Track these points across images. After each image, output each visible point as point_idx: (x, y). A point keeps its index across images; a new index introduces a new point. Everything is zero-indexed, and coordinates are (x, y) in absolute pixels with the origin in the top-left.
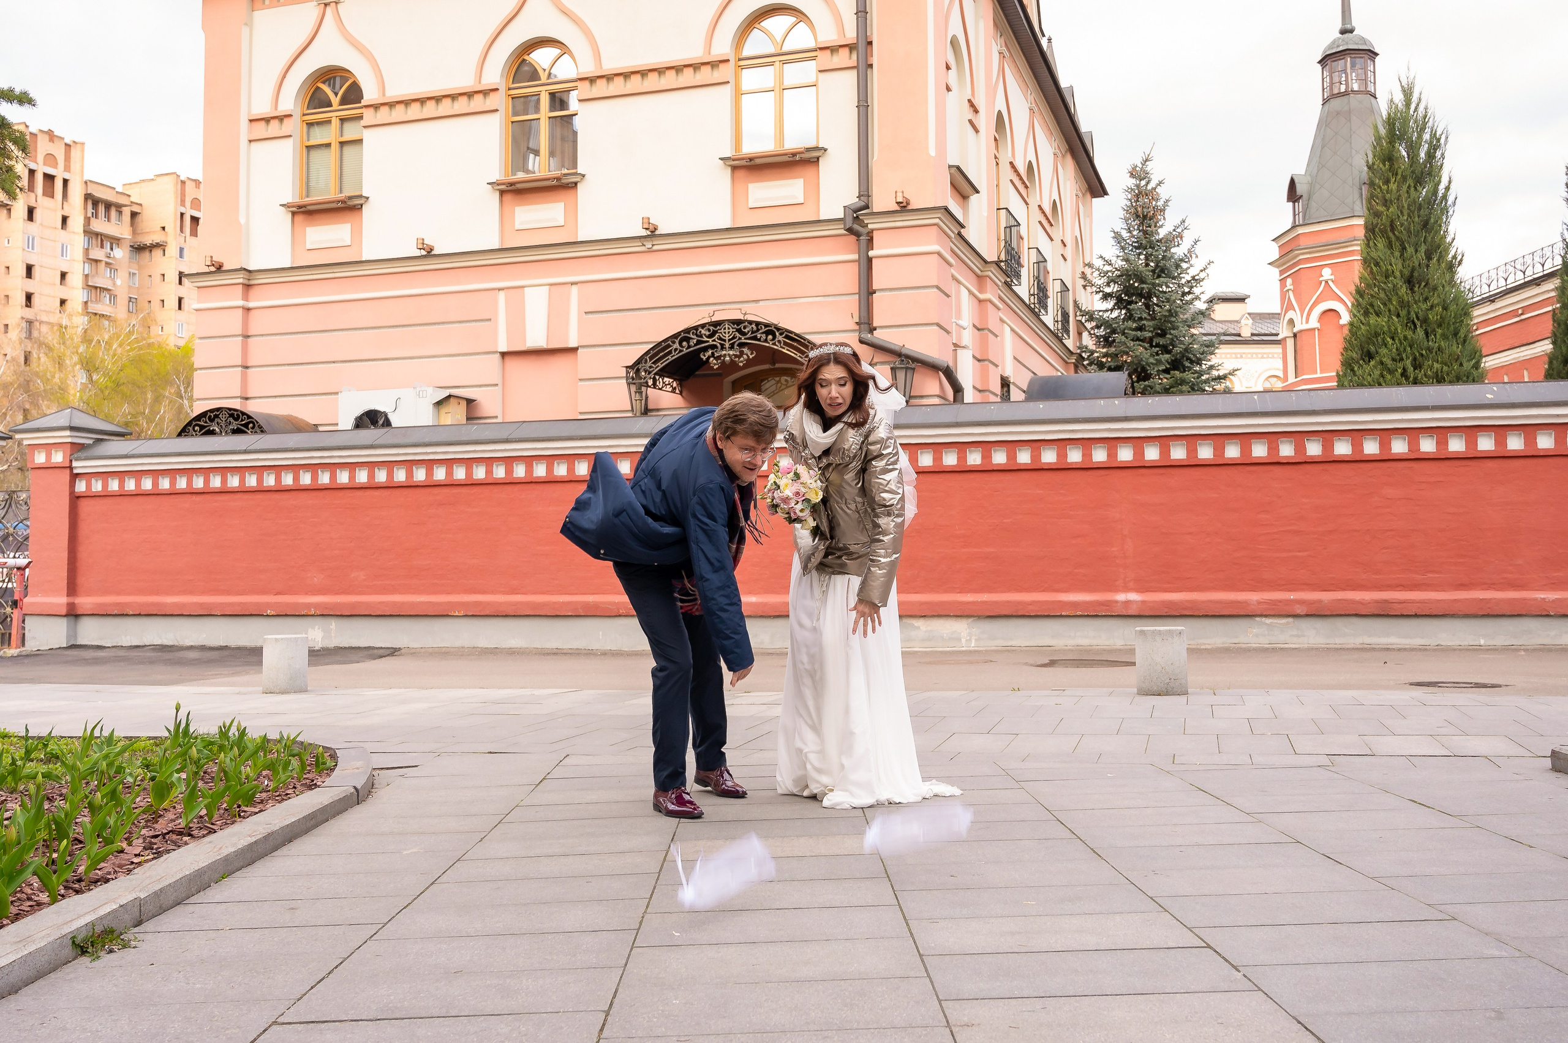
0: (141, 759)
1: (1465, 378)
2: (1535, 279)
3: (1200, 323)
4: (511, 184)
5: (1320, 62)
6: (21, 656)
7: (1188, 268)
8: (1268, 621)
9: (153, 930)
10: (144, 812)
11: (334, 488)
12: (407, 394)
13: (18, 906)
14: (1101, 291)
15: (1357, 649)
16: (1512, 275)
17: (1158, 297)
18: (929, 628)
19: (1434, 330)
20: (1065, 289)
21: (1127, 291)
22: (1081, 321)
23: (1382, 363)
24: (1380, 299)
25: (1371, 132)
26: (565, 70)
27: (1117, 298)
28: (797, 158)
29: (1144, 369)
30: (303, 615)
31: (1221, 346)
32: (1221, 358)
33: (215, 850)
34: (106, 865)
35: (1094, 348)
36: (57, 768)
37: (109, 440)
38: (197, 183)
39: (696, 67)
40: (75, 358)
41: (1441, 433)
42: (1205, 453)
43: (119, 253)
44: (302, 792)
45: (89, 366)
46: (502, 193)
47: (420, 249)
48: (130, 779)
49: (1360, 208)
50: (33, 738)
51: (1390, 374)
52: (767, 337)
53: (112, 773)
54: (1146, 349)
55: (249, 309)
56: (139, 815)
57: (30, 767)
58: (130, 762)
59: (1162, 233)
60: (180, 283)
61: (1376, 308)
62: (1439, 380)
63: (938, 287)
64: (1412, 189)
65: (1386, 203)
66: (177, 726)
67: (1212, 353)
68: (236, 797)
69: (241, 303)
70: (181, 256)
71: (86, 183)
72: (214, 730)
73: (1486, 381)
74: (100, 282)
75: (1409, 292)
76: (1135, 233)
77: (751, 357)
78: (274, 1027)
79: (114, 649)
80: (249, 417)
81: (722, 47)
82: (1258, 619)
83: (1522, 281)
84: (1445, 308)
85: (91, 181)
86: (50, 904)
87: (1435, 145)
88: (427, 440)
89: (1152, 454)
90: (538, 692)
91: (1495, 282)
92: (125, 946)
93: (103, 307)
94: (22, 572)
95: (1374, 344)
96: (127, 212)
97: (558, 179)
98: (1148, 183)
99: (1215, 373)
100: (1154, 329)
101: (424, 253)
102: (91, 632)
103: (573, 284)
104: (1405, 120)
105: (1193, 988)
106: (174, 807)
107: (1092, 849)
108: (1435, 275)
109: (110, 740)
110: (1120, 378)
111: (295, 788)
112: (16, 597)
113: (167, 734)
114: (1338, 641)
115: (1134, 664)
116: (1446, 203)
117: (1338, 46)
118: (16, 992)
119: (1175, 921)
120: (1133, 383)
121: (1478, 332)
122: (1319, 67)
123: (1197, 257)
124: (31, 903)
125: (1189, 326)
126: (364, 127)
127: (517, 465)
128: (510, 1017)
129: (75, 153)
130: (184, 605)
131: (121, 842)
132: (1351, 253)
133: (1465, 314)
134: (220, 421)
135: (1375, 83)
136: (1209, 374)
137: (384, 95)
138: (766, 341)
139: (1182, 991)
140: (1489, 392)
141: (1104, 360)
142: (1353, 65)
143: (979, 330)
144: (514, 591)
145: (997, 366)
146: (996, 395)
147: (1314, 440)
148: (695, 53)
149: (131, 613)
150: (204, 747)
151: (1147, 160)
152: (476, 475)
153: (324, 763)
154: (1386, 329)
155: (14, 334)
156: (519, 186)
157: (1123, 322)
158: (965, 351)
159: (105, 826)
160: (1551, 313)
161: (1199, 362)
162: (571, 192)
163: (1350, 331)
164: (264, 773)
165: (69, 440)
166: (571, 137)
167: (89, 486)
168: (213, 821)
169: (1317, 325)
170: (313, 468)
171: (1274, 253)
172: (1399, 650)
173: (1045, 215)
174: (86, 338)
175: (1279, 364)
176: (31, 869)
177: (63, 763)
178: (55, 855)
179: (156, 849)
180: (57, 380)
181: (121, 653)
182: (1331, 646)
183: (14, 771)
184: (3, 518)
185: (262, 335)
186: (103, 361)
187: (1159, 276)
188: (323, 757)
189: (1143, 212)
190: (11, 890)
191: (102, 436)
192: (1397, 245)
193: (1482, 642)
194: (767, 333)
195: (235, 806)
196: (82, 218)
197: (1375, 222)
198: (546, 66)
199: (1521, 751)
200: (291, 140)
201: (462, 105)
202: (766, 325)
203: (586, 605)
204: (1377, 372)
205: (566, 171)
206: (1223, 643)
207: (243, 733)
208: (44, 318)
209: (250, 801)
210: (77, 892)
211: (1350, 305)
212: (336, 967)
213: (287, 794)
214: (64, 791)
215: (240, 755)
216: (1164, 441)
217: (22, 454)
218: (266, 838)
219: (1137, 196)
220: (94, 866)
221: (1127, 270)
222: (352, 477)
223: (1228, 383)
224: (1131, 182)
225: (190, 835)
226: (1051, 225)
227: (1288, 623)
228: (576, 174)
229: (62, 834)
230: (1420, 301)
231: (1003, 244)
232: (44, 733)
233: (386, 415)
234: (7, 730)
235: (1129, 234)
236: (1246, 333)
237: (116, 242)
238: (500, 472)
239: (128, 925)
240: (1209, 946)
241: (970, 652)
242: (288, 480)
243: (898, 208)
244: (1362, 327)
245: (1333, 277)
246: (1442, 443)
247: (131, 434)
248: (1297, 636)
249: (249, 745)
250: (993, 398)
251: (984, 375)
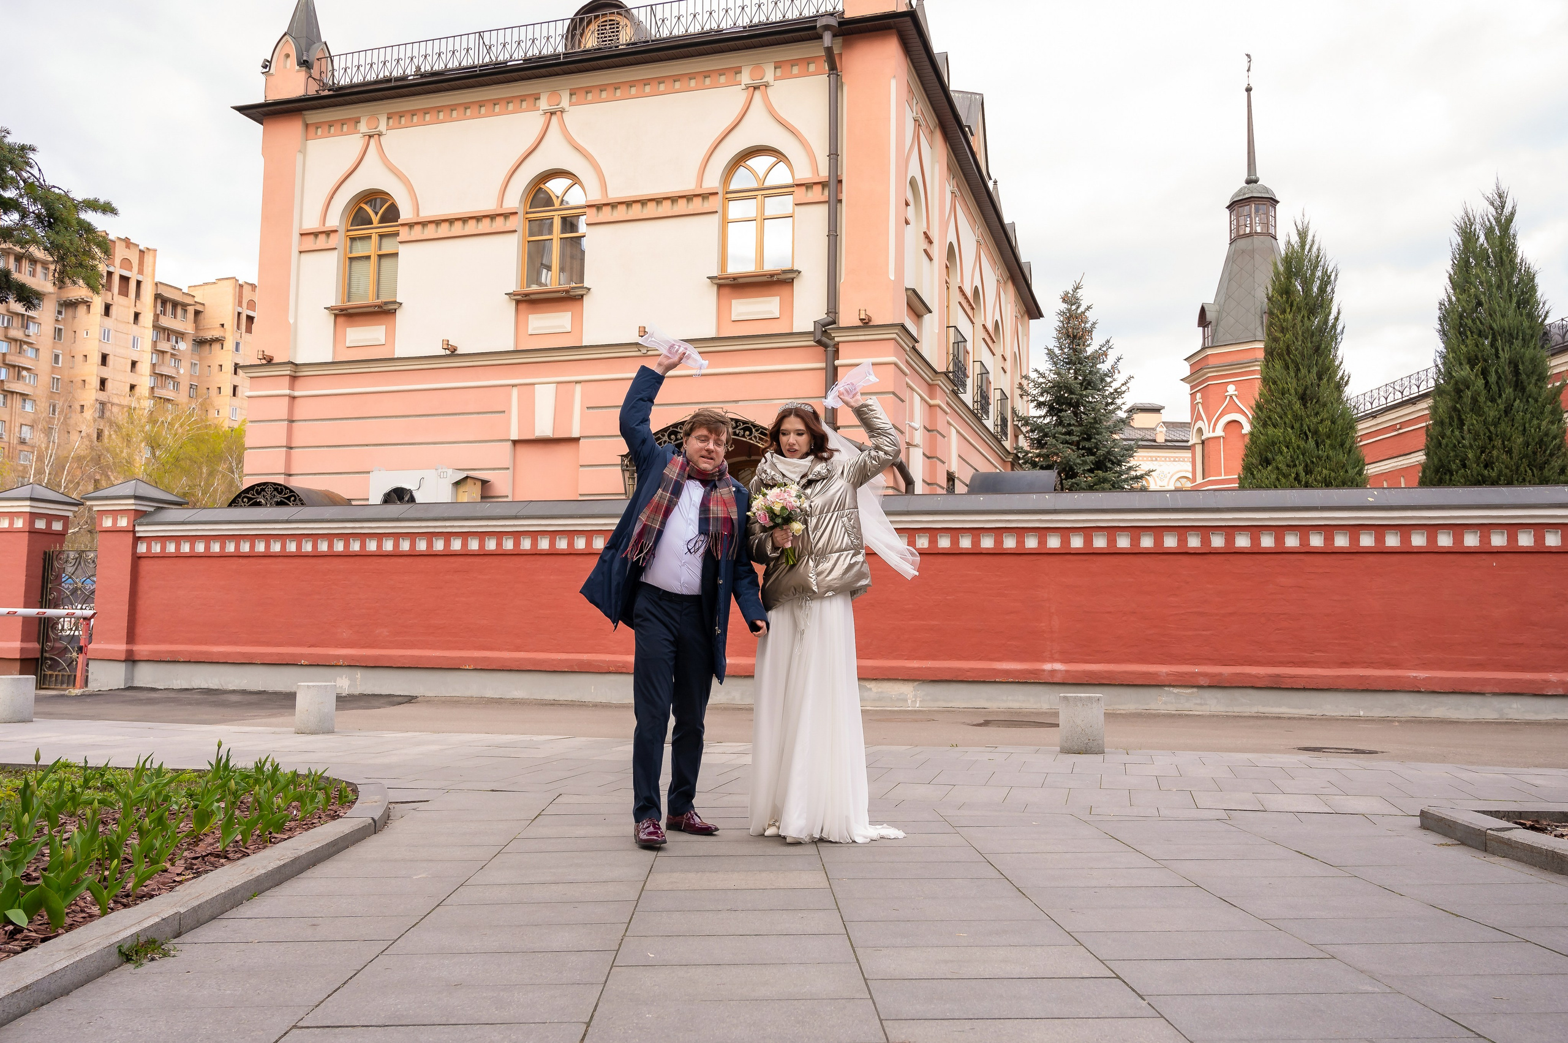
0: (186, 789)
1: (1349, 484)
2: (1411, 399)
3: (1121, 430)
4: (526, 295)
5: (1228, 207)
6: (84, 695)
7: (1111, 382)
8: (1176, 690)
9: (190, 941)
10: (187, 836)
11: (364, 555)
12: (430, 475)
13: (72, 917)
14: (1035, 400)
15: (1253, 717)
16: (1392, 395)
17: (1084, 407)
18: (880, 690)
19: (1324, 441)
20: (1004, 397)
21: (1058, 400)
22: (1017, 425)
23: (1278, 468)
24: (1277, 413)
25: (1271, 268)
26: (576, 197)
27: (1049, 406)
28: (775, 278)
29: (1071, 469)
30: (333, 666)
31: (1139, 450)
32: (1139, 460)
33: (248, 871)
34: (151, 882)
35: (1028, 449)
36: (112, 796)
37: (168, 508)
38: (253, 286)
39: (689, 198)
40: (141, 435)
41: (1328, 530)
42: (1123, 542)
43: (182, 346)
44: (326, 822)
45: (154, 444)
46: (518, 302)
47: (445, 349)
48: (175, 807)
49: (1260, 334)
50: (91, 768)
51: (1285, 478)
52: (744, 432)
53: (160, 800)
54: (1074, 451)
55: (294, 398)
56: (182, 838)
57: (88, 794)
58: (176, 792)
59: (1089, 351)
60: (235, 373)
61: (1274, 421)
62: (1327, 484)
63: (894, 393)
64: (1306, 319)
65: (1283, 330)
66: (219, 761)
67: (1131, 456)
68: (268, 825)
69: (287, 392)
70: (237, 349)
71: (156, 284)
72: (251, 765)
73: (1368, 486)
74: (165, 371)
75: (1302, 407)
76: (1066, 350)
77: (730, 449)
78: (294, 1030)
79: (166, 692)
80: (291, 491)
81: (712, 181)
82: (1166, 688)
83: (1401, 400)
84: (1333, 422)
85: (161, 283)
86: (100, 916)
87: (1326, 281)
88: (446, 515)
89: (1077, 542)
90: (536, 738)
91: (1377, 400)
92: (166, 954)
93: (168, 393)
94: (88, 622)
95: (1271, 452)
96: (191, 310)
97: (567, 291)
98: (1078, 308)
99: (1133, 473)
100: (1081, 434)
101: (448, 352)
102: (147, 676)
103: (577, 382)
104: (1300, 260)
105: (1103, 1014)
106: (213, 833)
107: (1018, 888)
108: (1325, 393)
109: (159, 772)
110: (1051, 476)
111: (320, 818)
112: (82, 644)
113: (209, 768)
114: (1237, 709)
115: (1057, 725)
116: (1335, 332)
117: (1244, 194)
118: (68, 994)
119: (1089, 954)
120: (1062, 480)
121: (1361, 444)
122: (1227, 212)
123: (1119, 372)
124: (84, 915)
125: (1112, 432)
126: (400, 242)
127: (524, 538)
128: (503, 1026)
129: (148, 259)
130: (229, 654)
131: (166, 862)
132: (1253, 372)
133: (1351, 428)
134: (265, 494)
135: (1275, 227)
136: (1127, 474)
137: (418, 215)
138: (743, 436)
139: (1094, 1016)
140: (1370, 496)
141: (1037, 460)
142: (1257, 211)
143: (928, 431)
144: (518, 649)
145: (944, 463)
146: (943, 488)
147: (1218, 534)
148: (688, 186)
149: (182, 660)
150: (242, 780)
151: (1077, 288)
152: (488, 547)
153: (346, 797)
154: (1281, 439)
155: (89, 414)
156: (533, 297)
157: (1054, 427)
158: (916, 449)
159: (152, 847)
160: (1425, 428)
161: (1119, 464)
162: (577, 304)
163: (1251, 440)
164: (294, 804)
165: (133, 507)
166: (579, 255)
167: (149, 548)
168: (247, 845)
169: (1222, 434)
170: (346, 537)
171: (1186, 371)
172: (1289, 718)
173: (989, 333)
174: (152, 420)
175: (1189, 467)
176: (85, 885)
177: (117, 791)
178: (107, 873)
179: (196, 869)
180: (124, 454)
181: (172, 695)
182: (1230, 714)
183: (74, 797)
184: (73, 574)
185: (305, 420)
186: (166, 438)
187: (1086, 388)
188: (346, 792)
189: (1073, 333)
190: (67, 903)
191: (162, 505)
192: (1292, 366)
193: (1362, 713)
194: (745, 429)
195: (267, 833)
196: (152, 315)
197: (1273, 346)
198: (559, 193)
199: (1394, 811)
200: (335, 253)
201: (485, 226)
202: (744, 423)
203: (581, 663)
204: (1274, 476)
205: (574, 285)
206: (1136, 709)
207: (276, 768)
208: (115, 400)
209: (280, 829)
210: (125, 906)
211: (1251, 417)
212: (351, 978)
213: (313, 823)
214: (117, 816)
215: (273, 788)
216: (1088, 532)
217: (92, 518)
218: (294, 861)
219: (1069, 318)
220: (140, 883)
221: (1058, 382)
222: (379, 546)
223: (1144, 483)
224: (1064, 307)
225: (226, 857)
226: (994, 342)
227: (1193, 693)
228: (582, 287)
229: (113, 853)
230: (1311, 416)
231: (951, 357)
232: (102, 764)
233: (410, 492)
234: (69, 761)
235: (1060, 352)
236: (1161, 439)
237: (181, 336)
238: (509, 545)
239: (169, 937)
240: (1118, 977)
241: (915, 711)
242: (323, 547)
243: (861, 324)
244: (1262, 437)
245: (1236, 393)
246: (1329, 539)
247: (188, 503)
248: (1201, 704)
249: (281, 779)
250: (940, 491)
251: (933, 471)
